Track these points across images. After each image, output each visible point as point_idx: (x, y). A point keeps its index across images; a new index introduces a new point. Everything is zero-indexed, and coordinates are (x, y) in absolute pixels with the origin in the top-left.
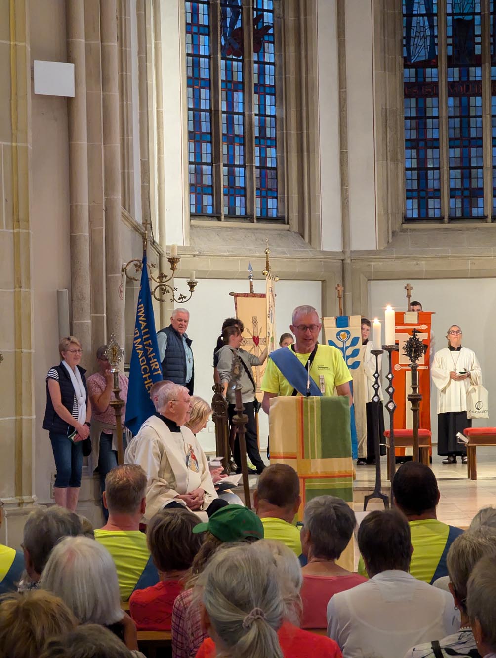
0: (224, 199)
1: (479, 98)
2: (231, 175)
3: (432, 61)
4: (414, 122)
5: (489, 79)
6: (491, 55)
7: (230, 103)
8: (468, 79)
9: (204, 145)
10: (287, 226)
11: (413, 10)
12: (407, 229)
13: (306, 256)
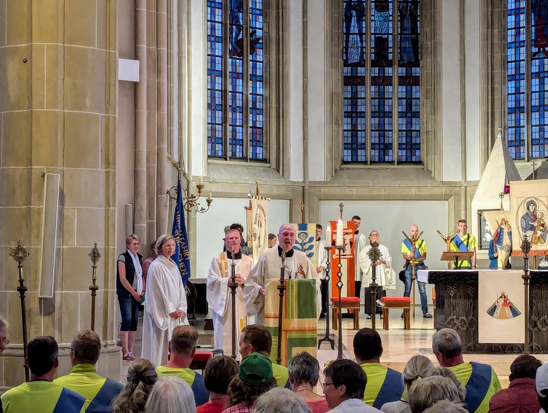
0: (229, 147)
1: (390, 87)
2: (234, 131)
3: (361, 63)
4: (350, 101)
5: (397, 75)
6: (399, 60)
7: (234, 86)
8: (384, 75)
9: (217, 112)
10: (268, 165)
11: (350, 31)
12: (344, 168)
13: (281, 184)
